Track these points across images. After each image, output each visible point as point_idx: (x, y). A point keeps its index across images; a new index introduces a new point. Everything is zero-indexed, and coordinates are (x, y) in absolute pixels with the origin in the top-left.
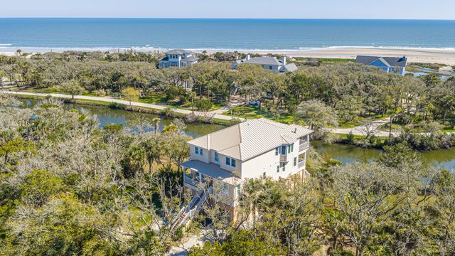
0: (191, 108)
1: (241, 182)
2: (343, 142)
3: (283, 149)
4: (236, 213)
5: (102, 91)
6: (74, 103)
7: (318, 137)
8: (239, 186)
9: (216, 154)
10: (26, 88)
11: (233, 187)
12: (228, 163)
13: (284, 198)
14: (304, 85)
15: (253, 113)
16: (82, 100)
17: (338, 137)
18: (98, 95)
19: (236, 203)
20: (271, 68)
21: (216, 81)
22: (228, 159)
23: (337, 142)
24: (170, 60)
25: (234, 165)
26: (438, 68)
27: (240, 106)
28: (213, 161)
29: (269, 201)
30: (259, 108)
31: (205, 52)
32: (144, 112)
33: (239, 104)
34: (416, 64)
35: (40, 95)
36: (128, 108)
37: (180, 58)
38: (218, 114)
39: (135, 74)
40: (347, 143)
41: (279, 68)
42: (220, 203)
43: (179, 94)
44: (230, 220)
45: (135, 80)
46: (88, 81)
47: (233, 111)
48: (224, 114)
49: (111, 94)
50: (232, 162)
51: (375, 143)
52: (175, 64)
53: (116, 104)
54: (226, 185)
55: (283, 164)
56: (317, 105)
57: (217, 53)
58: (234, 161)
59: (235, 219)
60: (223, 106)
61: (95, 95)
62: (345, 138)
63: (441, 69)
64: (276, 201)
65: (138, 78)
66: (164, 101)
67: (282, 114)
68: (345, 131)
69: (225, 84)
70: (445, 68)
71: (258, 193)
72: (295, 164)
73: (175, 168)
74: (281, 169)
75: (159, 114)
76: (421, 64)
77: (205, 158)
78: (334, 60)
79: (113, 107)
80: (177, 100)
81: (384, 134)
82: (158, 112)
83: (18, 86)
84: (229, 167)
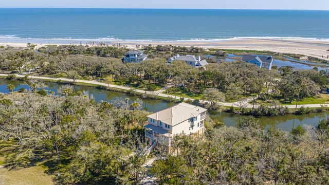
0: (144, 88)
1: (172, 135)
2: (228, 111)
3: (192, 120)
4: (170, 149)
5: (91, 77)
6: (75, 85)
7: (215, 108)
8: (171, 137)
9: (161, 122)
10: (43, 74)
11: (168, 138)
12: (166, 127)
13: (190, 143)
14: (209, 77)
15: (180, 92)
16: (79, 83)
17: (225, 109)
18: (88, 79)
19: (170, 145)
20: (191, 63)
21: (159, 72)
22: (166, 125)
23: (224, 111)
24: (131, 57)
25: (169, 128)
26: (299, 58)
27: (173, 87)
28: (159, 125)
29: (183, 144)
30: (184, 88)
31: (150, 45)
32: (117, 91)
33: (172, 86)
34: (286, 54)
35: (53, 79)
36: (108, 88)
37: (136, 56)
38: (159, 93)
39: (110, 67)
40: (230, 112)
41: (196, 63)
42: (163, 145)
43: (137, 80)
44: (167, 152)
45: (111, 71)
46: (82, 71)
47: (169, 91)
48: (163, 93)
49: (96, 78)
50: (168, 126)
51: (244, 113)
52: (133, 60)
53: (100, 86)
54: (165, 137)
55: (192, 126)
56: (214, 91)
57: (158, 46)
58: (169, 126)
59: (169, 152)
60: (162, 87)
61: (86, 79)
62: (229, 109)
63: (301, 58)
64: (186, 144)
65: (113, 70)
66: (128, 83)
67: (196, 93)
68: (229, 104)
69: (164, 74)
70: (303, 58)
71: (179, 141)
72: (198, 126)
73: (140, 127)
74: (191, 129)
75: (126, 93)
76: (289, 55)
77: (156, 124)
78: (234, 51)
79: (99, 88)
80: (135, 83)
81: (250, 106)
82: (125, 91)
83: (38, 72)
84: (167, 129)
